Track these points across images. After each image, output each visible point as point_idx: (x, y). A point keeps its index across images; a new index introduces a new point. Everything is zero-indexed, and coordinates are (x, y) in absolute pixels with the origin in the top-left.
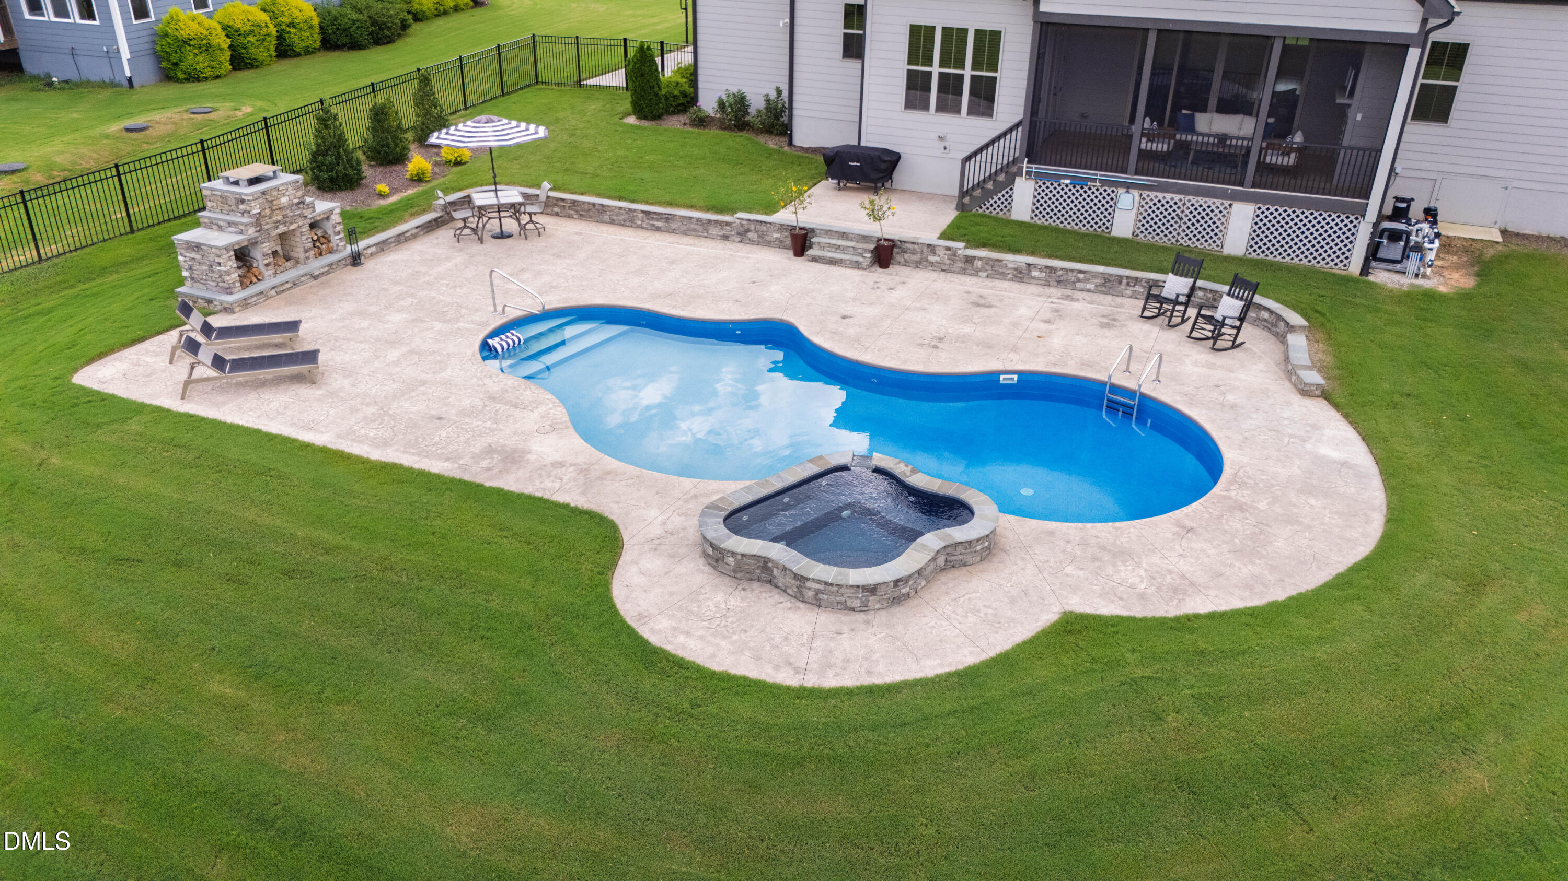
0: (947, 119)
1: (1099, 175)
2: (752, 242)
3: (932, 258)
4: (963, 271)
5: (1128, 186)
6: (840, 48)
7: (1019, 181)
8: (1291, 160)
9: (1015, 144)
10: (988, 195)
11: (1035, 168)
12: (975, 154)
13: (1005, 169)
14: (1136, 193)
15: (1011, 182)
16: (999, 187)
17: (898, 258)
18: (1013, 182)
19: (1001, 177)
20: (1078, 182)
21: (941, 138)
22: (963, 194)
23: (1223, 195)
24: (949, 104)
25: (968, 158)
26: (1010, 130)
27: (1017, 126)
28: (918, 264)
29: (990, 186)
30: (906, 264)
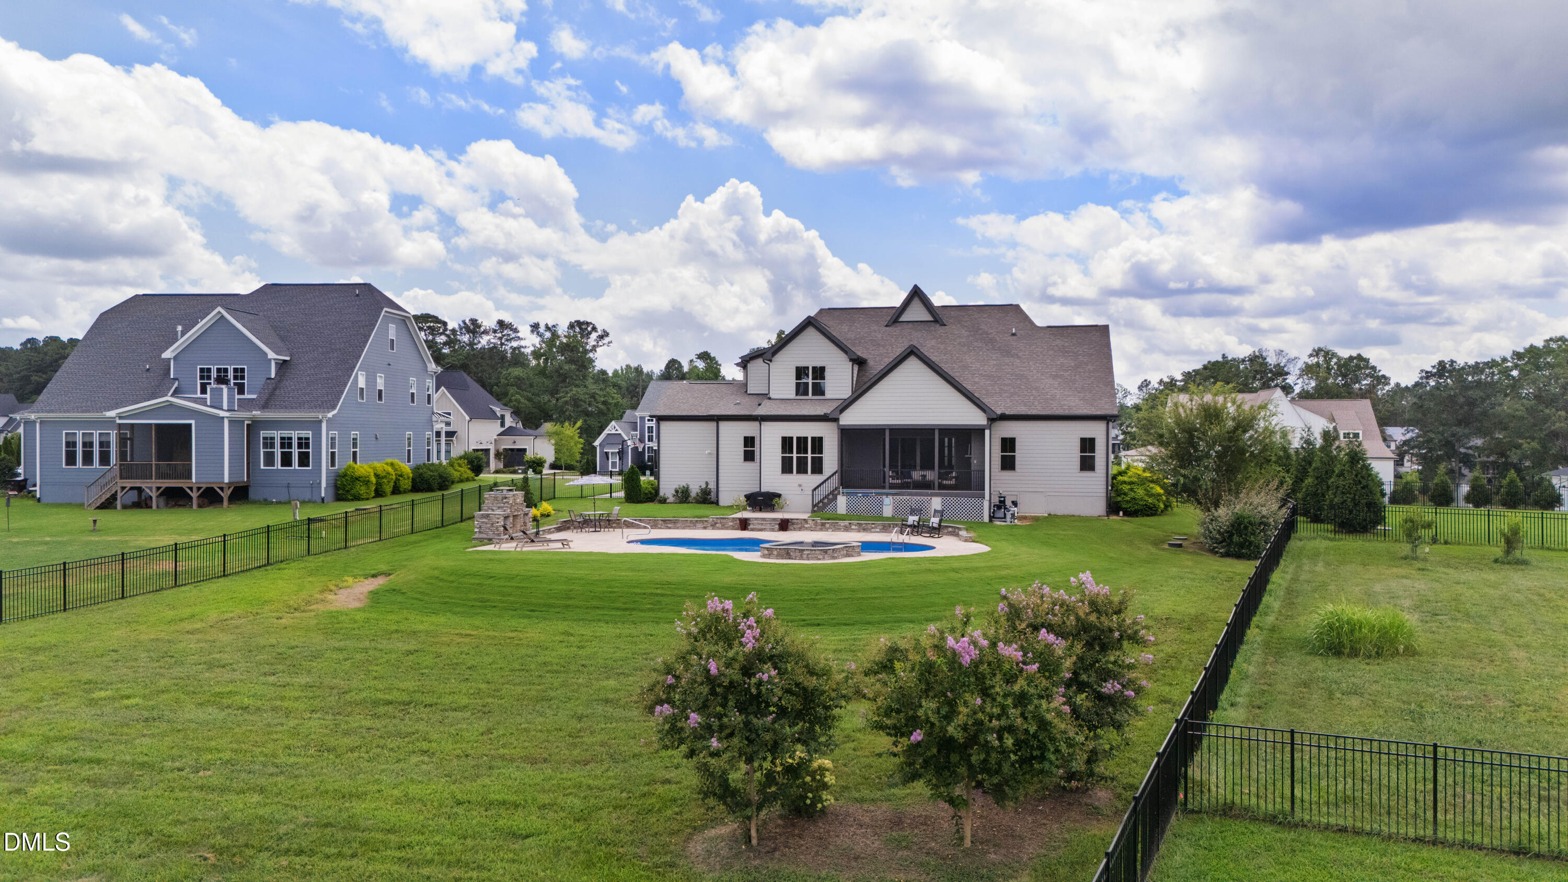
0: (802, 477)
1: (873, 491)
2: (718, 529)
3: (806, 526)
4: (821, 530)
5: (887, 495)
6: (742, 457)
7: (839, 497)
8: (953, 482)
9: (835, 481)
10: (825, 505)
11: (845, 490)
12: (818, 487)
13: (832, 493)
14: (891, 497)
15: (835, 498)
16: (830, 501)
17: (791, 527)
18: (836, 499)
19: (831, 497)
20: (865, 495)
21: (800, 486)
22: (814, 506)
23: (927, 495)
24: (802, 470)
25: (815, 489)
26: (833, 475)
27: (835, 473)
28: (800, 529)
29: (826, 501)
30: (795, 529)
